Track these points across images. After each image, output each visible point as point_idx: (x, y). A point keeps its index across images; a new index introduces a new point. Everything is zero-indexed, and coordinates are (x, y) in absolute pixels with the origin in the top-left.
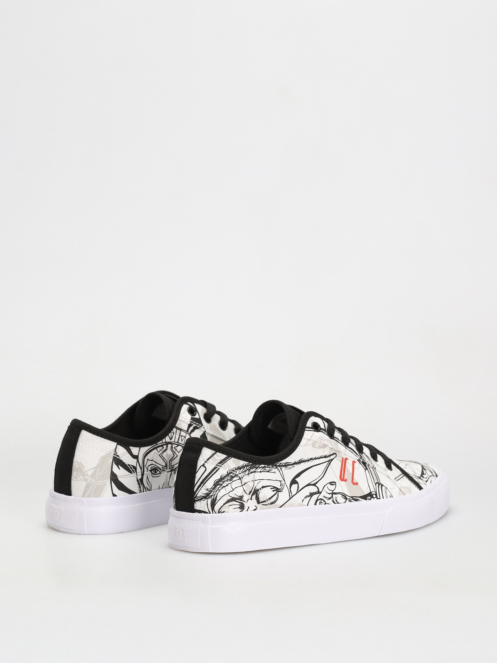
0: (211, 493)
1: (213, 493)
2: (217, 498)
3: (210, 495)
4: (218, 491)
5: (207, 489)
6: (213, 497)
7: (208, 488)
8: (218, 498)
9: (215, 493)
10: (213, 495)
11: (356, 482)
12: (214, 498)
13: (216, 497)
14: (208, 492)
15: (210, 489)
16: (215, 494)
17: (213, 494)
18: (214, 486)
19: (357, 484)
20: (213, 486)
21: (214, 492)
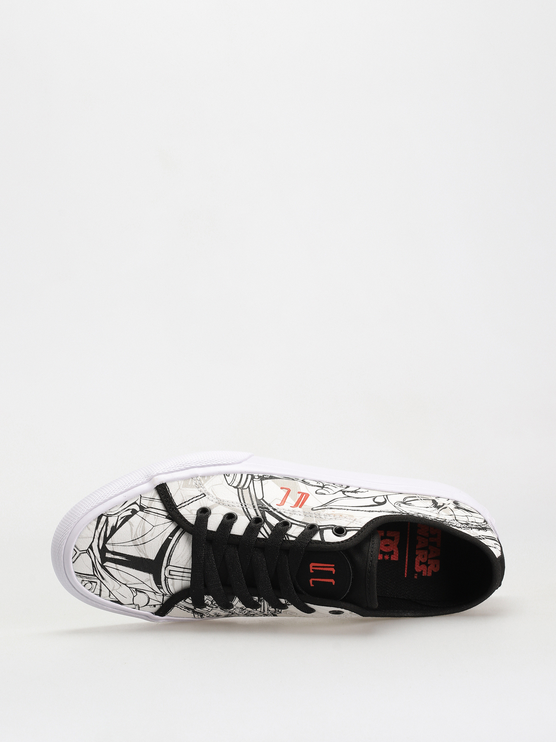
11: (284, 489)
19: (282, 488)
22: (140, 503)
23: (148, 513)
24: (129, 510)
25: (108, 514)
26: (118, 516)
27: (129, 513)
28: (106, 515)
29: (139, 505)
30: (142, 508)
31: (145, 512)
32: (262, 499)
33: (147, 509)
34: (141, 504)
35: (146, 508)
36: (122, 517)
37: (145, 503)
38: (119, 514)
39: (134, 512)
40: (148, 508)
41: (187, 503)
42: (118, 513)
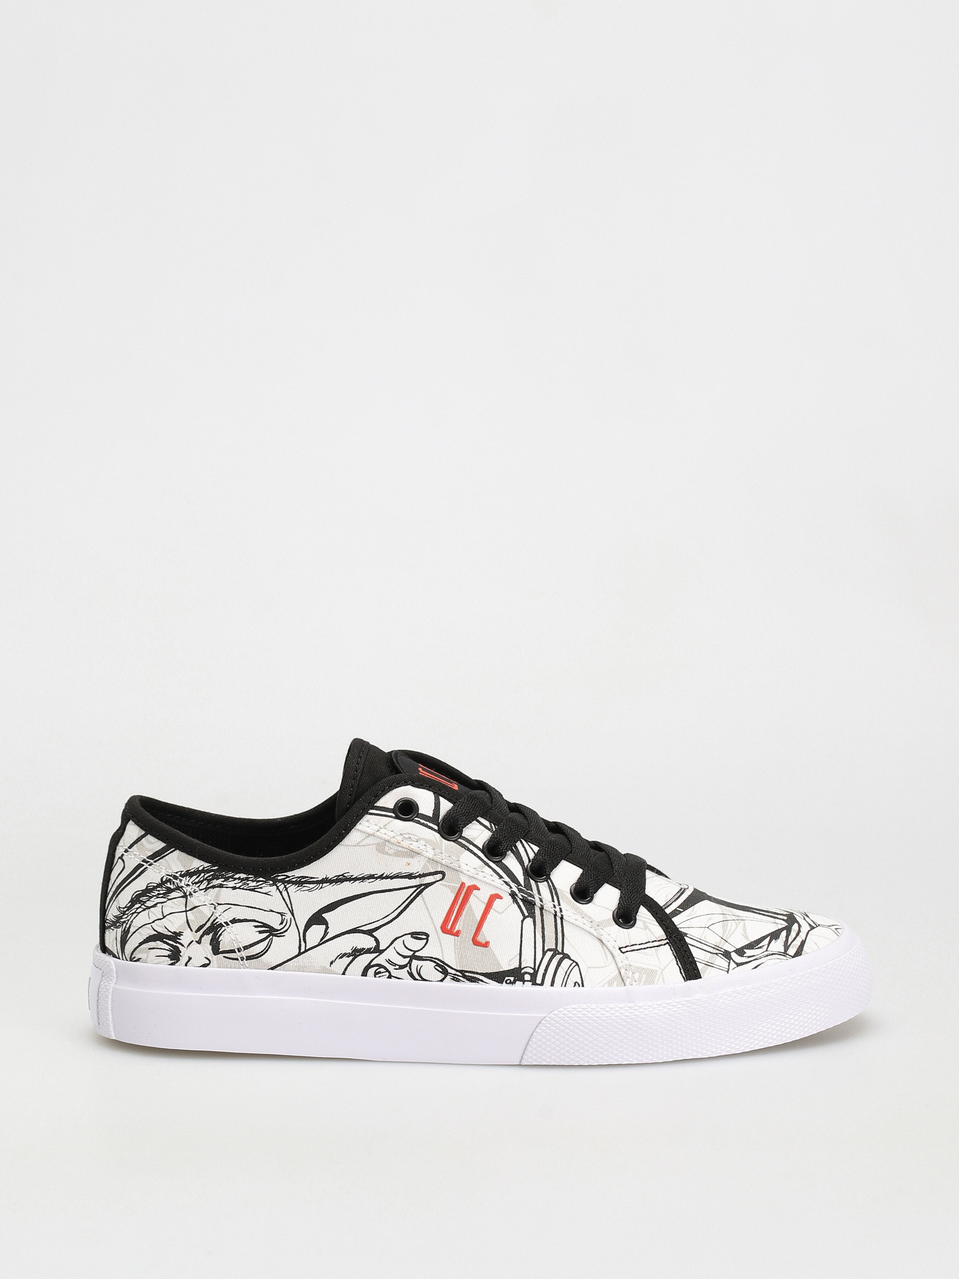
0: (123, 917)
1: (126, 918)
2: (130, 930)
3: (122, 920)
4: (136, 914)
5: (119, 907)
6: (124, 925)
7: (121, 907)
8: (132, 930)
9: (128, 918)
10: (124, 922)
11: (483, 942)
12: (126, 929)
13: (130, 927)
14: (119, 913)
15: (124, 908)
16: (128, 920)
17: (125, 920)
18: (130, 904)
19: (486, 945)
21: (128, 916)
22: (729, 963)
23: (716, 946)
24: (749, 957)
25: (784, 956)
26: (767, 951)
27: (749, 952)
28: (787, 956)
29: (731, 960)
30: (727, 955)
31: (722, 948)
32: (525, 917)
33: (718, 952)
34: (728, 961)
35: (720, 954)
36: (761, 949)
37: (722, 962)
38: (766, 953)
39: (740, 952)
40: (716, 954)
41: (651, 945)
42: (767, 956)
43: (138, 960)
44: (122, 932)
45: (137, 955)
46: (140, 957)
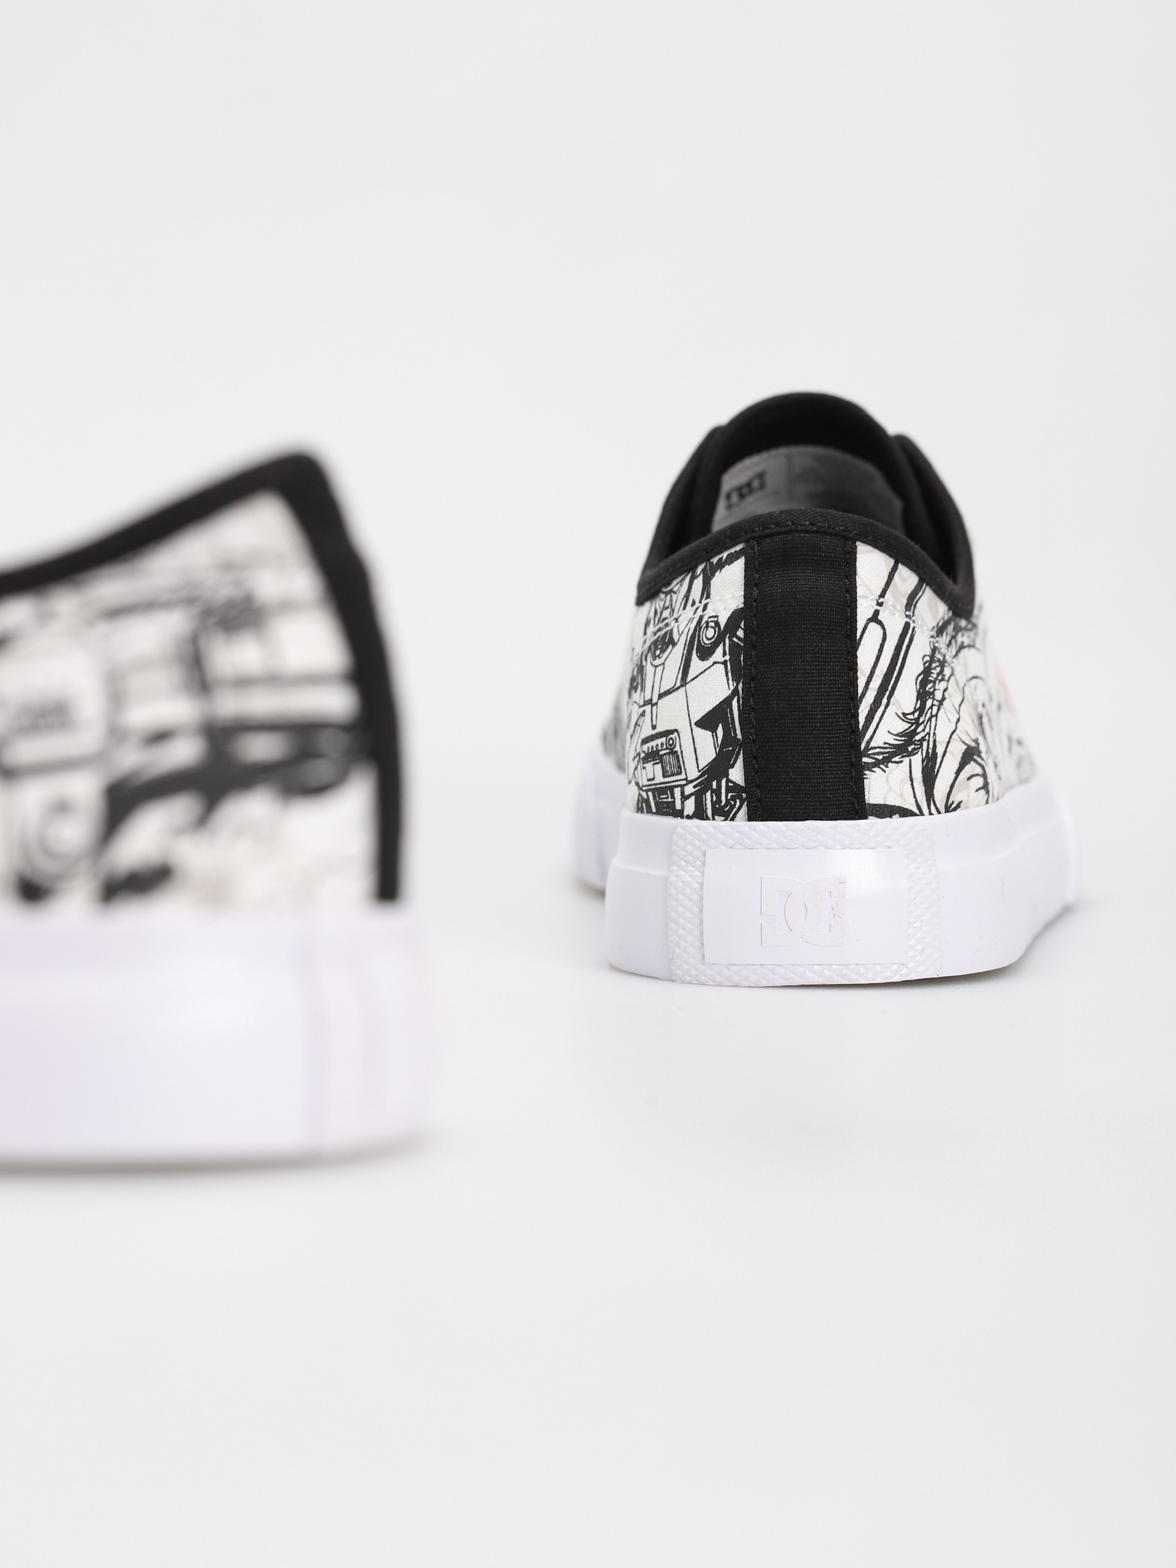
0: (918, 731)
1: (924, 730)
2: (937, 750)
3: (918, 737)
4: (934, 719)
5: (904, 714)
6: (925, 744)
7: (907, 712)
8: (940, 750)
9: (927, 730)
10: (923, 739)
12: (930, 751)
13: (935, 746)
14: (907, 726)
15: (913, 713)
16: (929, 734)
17: (923, 734)
18: (919, 702)
20: (917, 701)
21: (925, 727)
43: (958, 806)
44: (923, 761)
45: (955, 798)
46: (960, 800)
